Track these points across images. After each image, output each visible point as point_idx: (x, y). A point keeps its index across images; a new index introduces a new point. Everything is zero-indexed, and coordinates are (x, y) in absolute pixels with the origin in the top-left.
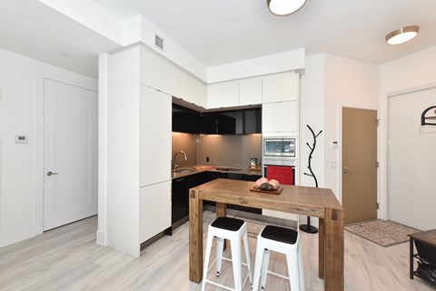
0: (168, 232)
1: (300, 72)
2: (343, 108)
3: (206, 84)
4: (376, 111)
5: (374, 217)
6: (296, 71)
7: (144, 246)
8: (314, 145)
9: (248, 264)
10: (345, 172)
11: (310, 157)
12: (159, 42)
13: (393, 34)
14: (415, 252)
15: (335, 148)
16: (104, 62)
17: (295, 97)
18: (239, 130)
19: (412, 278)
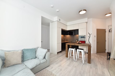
0: (61, 52)
1: (87, 23)
2: (97, 29)
3: (67, 26)
4: (105, 29)
5: (105, 52)
6: (86, 22)
7: (58, 53)
8: (90, 37)
9: (76, 55)
10: (97, 42)
11: (89, 39)
12: (60, 20)
13: (106, 14)
14: (108, 55)
15: (95, 37)
16: (51, 24)
17: (86, 27)
18: (74, 34)
19: (107, 60)
